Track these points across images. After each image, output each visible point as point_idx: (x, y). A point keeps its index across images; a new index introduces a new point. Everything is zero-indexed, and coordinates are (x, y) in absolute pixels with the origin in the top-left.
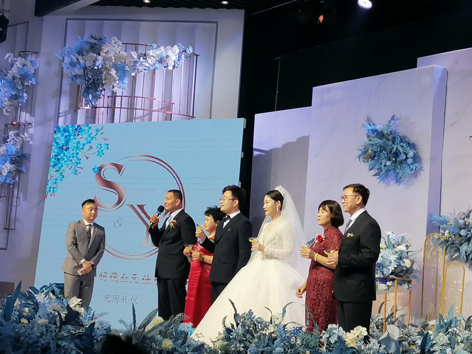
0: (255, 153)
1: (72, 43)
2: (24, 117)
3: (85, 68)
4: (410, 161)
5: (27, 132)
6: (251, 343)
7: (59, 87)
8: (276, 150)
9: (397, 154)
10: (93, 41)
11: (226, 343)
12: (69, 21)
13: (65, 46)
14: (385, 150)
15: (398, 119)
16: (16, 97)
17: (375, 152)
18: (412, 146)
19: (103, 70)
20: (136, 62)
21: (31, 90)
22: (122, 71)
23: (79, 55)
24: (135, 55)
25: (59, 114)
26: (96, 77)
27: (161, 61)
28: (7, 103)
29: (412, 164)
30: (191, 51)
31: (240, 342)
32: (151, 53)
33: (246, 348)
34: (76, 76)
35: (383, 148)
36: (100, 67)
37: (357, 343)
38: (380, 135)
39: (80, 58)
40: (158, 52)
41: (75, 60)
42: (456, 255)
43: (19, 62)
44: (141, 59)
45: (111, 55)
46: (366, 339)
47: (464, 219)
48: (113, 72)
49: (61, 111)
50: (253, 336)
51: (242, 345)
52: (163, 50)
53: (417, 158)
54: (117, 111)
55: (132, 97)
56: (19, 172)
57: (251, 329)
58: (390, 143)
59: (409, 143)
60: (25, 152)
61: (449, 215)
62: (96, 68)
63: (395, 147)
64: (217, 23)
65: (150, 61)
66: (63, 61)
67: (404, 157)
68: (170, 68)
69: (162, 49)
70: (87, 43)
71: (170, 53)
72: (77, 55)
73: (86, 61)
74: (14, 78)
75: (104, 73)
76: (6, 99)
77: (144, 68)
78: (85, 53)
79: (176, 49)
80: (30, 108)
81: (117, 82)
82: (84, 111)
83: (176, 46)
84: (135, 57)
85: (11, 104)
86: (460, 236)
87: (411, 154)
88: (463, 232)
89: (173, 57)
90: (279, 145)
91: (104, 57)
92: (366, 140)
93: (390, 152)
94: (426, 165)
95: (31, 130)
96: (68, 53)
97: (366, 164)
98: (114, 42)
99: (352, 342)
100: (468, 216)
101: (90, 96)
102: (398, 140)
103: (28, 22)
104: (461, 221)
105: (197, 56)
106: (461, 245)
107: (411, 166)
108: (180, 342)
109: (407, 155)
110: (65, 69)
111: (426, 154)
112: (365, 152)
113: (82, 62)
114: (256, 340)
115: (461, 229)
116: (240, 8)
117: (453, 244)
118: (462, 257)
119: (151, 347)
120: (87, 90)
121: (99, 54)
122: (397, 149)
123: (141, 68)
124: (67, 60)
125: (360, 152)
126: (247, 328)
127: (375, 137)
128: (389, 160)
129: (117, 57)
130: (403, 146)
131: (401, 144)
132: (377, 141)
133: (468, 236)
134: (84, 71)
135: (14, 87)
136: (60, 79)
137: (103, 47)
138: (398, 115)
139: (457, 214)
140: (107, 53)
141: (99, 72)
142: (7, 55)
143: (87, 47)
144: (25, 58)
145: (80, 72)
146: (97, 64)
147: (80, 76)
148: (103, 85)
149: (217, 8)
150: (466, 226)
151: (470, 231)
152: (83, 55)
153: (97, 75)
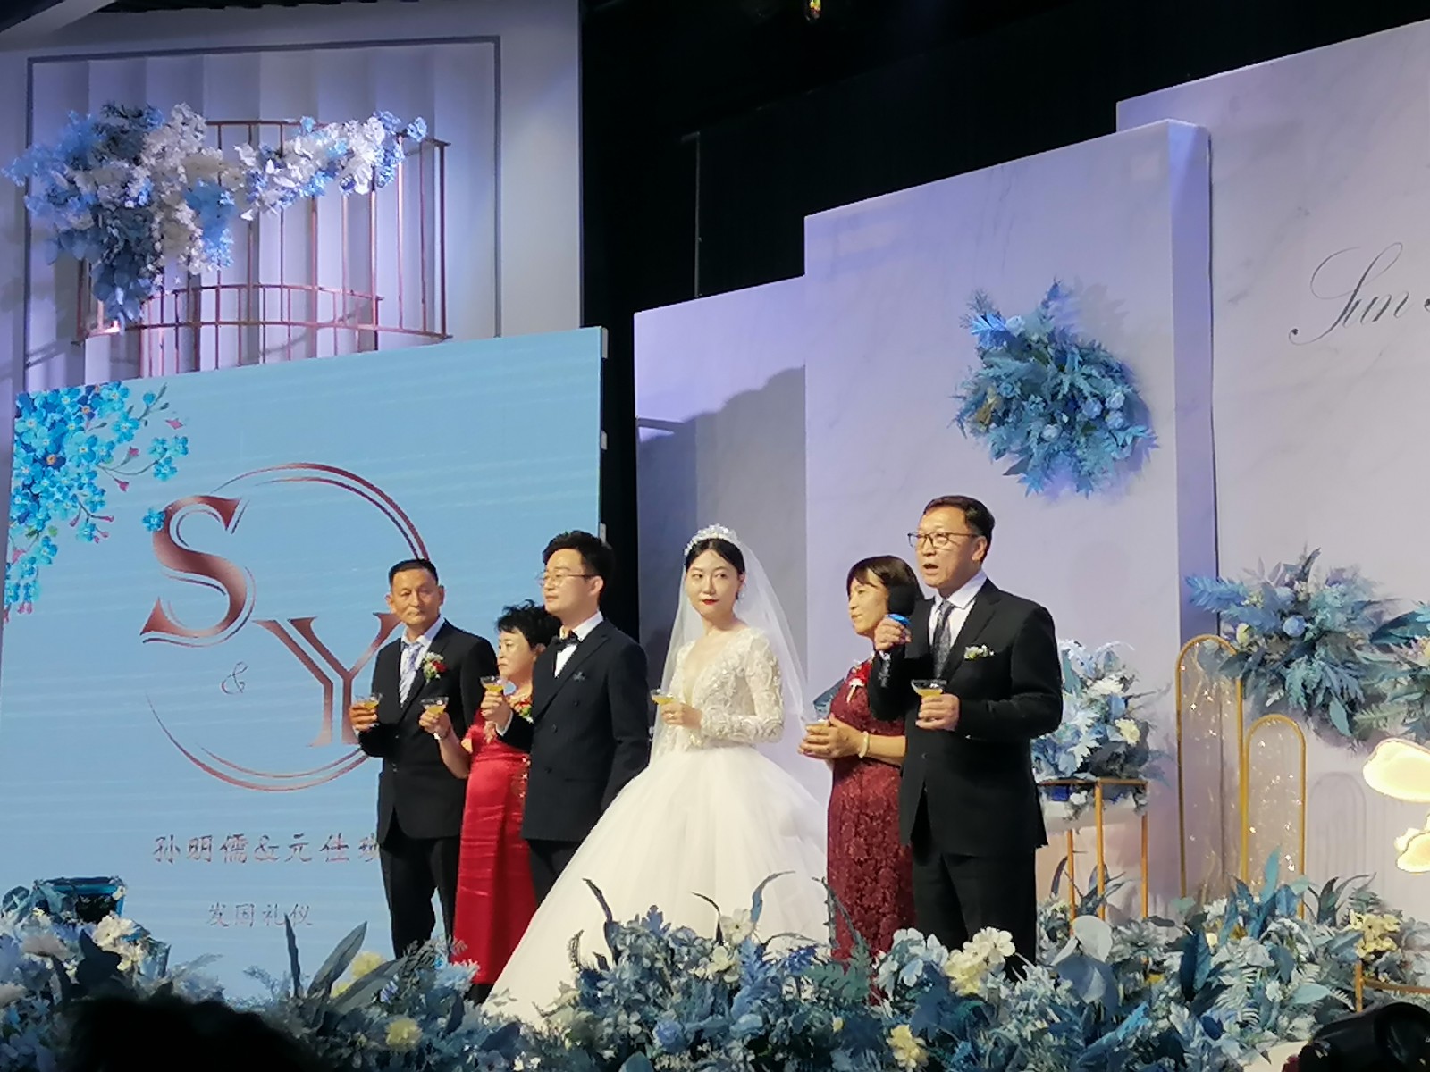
0: (644, 433)
1: (52, 134)
3: (97, 209)
4: (1115, 420)
6: (661, 1008)
7: (21, 275)
8: (707, 417)
9: (1073, 402)
10: (116, 121)
11: (584, 1015)
12: (35, 65)
13: (29, 143)
14: (1037, 391)
15: (1070, 294)
17: (1007, 401)
18: (1118, 373)
19: (151, 209)
20: (254, 178)
22: (211, 207)
23: (76, 168)
24: (248, 157)
25: (26, 356)
26: (133, 235)
27: (331, 169)
29: (1123, 429)
30: (423, 132)
31: (629, 1007)
32: (298, 145)
33: (647, 1023)
34: (70, 235)
35: (1029, 387)
36: (143, 200)
37: (985, 981)
38: (1020, 346)
39: (79, 178)
40: (319, 143)
41: (65, 184)
42: (1275, 697)
44: (270, 165)
45: (175, 160)
46: (1012, 968)
47: (1290, 585)
48: (185, 214)
49: (32, 347)
50: (667, 986)
51: (635, 1017)
52: (335, 135)
53: (1134, 410)
54: (207, 333)
55: (250, 287)
57: (659, 964)
58: (1051, 368)
59: (1107, 366)
61: (1246, 576)
62: (130, 204)
63: (1067, 380)
64: (496, 40)
65: (296, 173)
66: (27, 190)
67: (1097, 409)
68: (362, 189)
69: (333, 131)
70: (98, 128)
71: (357, 143)
72: (67, 170)
73: (98, 185)
75: (157, 219)
77: (281, 194)
78: (92, 162)
79: (376, 129)
81: (200, 243)
82: (106, 342)
83: (373, 120)
84: (249, 162)
86: (1283, 636)
87: (1116, 398)
88: (1291, 626)
89: (369, 155)
90: (715, 404)
91: (152, 168)
92: (977, 365)
93: (1054, 396)
94: (1165, 428)
96: (41, 165)
97: (981, 439)
98: (180, 119)
99: (971, 980)
100: (1303, 576)
101: (120, 294)
102: (1074, 359)
104: (1284, 593)
105: (442, 145)
106: (1287, 665)
107: (1121, 436)
108: (442, 1022)
109: (1103, 402)
110: (34, 214)
111: (1161, 395)
112: (979, 404)
113: (86, 189)
114: (677, 998)
115: (1284, 615)
117: (1263, 663)
118: (1292, 701)
119: (353, 1044)
120: (109, 276)
121: (136, 161)
122: (1072, 385)
123: (270, 195)
124: (39, 187)
125: (962, 405)
126: (646, 962)
127: (1003, 355)
128: (1053, 421)
129: (195, 167)
130: (1089, 376)
131: (1086, 370)
132: (1012, 365)
133: (1309, 635)
134: (96, 219)
136: (22, 247)
137: (148, 139)
138: (1068, 283)
139: (1268, 571)
140: (162, 155)
141: (142, 215)
143: (99, 141)
145: (83, 221)
146: (134, 193)
147: (83, 233)
148: (156, 255)
150: (1299, 607)
151: (1311, 620)
152: (86, 168)
153: (137, 228)
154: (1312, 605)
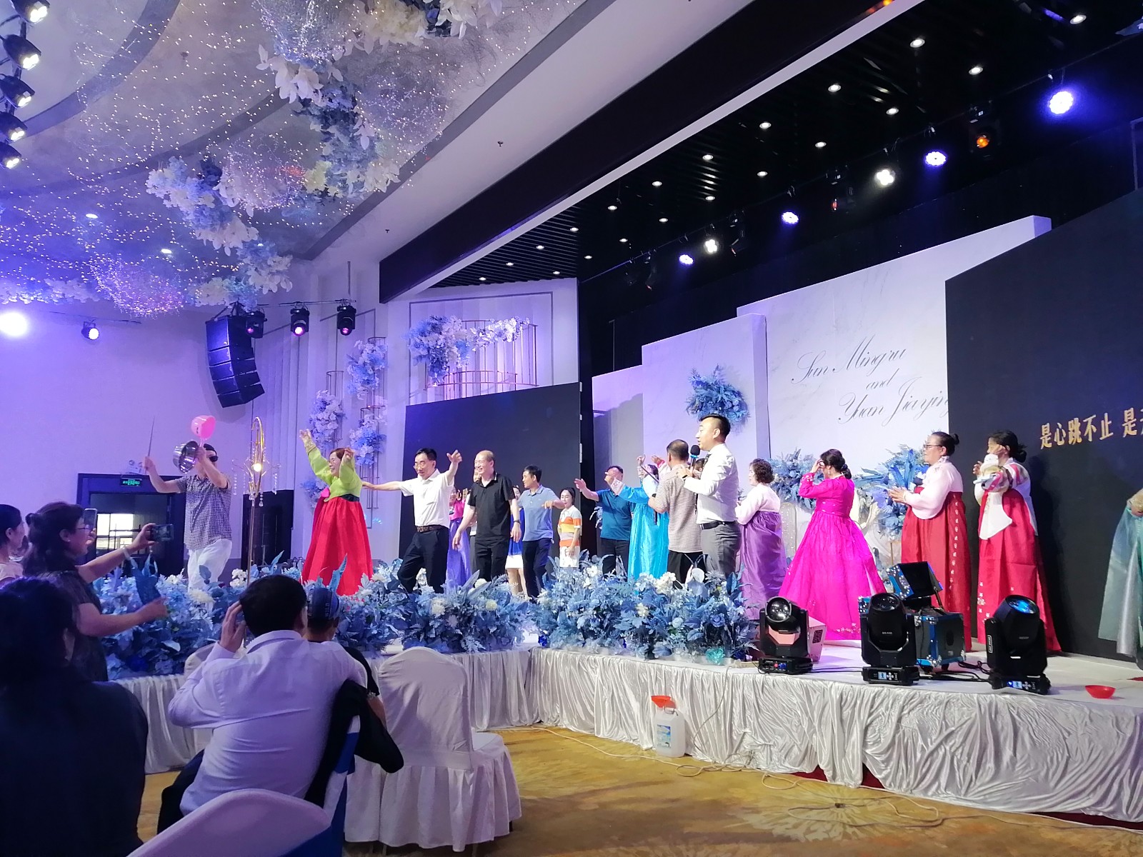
0: (595, 415)
1: (416, 326)
2: (378, 400)
4: (736, 408)
5: (382, 415)
6: (570, 597)
8: (614, 409)
9: (722, 404)
10: (434, 322)
11: (548, 599)
12: (412, 305)
13: (410, 329)
14: (711, 400)
15: (723, 369)
16: (368, 382)
17: (702, 403)
18: (738, 394)
19: (445, 348)
20: (476, 338)
21: (380, 373)
22: (462, 347)
23: (422, 336)
24: (474, 331)
25: (409, 394)
26: (440, 356)
27: (500, 334)
28: (360, 388)
29: (738, 411)
30: (528, 322)
31: (562, 596)
32: (489, 328)
33: (566, 602)
34: (421, 357)
35: (709, 398)
36: (442, 345)
38: (707, 386)
39: (423, 339)
40: (496, 327)
41: (418, 341)
42: (788, 497)
43: (368, 347)
44: (481, 334)
45: (452, 333)
47: (792, 461)
48: (455, 349)
49: (411, 392)
50: (572, 590)
51: (563, 600)
53: (742, 405)
54: (464, 386)
55: (477, 372)
56: (377, 453)
57: (570, 583)
58: (715, 393)
59: (733, 392)
60: (381, 433)
61: (778, 458)
62: (438, 347)
63: (720, 396)
64: (551, 293)
65: (489, 336)
66: (409, 343)
67: (730, 406)
68: (509, 340)
69: (500, 323)
70: (429, 324)
71: (507, 326)
72: (420, 337)
73: (430, 340)
74: (365, 364)
75: (447, 351)
76: (359, 385)
77: (484, 343)
78: (427, 334)
79: (514, 322)
80: (382, 389)
81: (460, 358)
82: (433, 390)
83: (513, 319)
84: (475, 333)
85: (364, 389)
86: (790, 477)
87: (736, 401)
88: (792, 474)
89: (511, 330)
90: (617, 405)
91: (445, 336)
92: (693, 392)
93: (716, 402)
94: (752, 411)
95: (385, 412)
96: (413, 335)
97: (695, 415)
98: (453, 320)
100: (796, 458)
101: (436, 374)
102: (722, 389)
103: (375, 310)
104: (789, 463)
105: (535, 326)
106: (791, 486)
107: (738, 414)
108: (504, 602)
109: (732, 402)
110: (411, 351)
111: (750, 399)
112: (693, 404)
113: (425, 343)
114: (575, 594)
115: (790, 471)
116: (573, 277)
117: (784, 486)
118: (793, 498)
119: (474, 608)
120: (433, 369)
121: (441, 333)
122: (722, 398)
123: (481, 343)
124: (412, 342)
125: (688, 404)
126: (566, 583)
127: (701, 389)
129: (457, 336)
130: (727, 395)
131: (726, 393)
132: (703, 392)
133: (798, 477)
134: (429, 351)
135: (365, 373)
136: (408, 361)
137: (443, 327)
138: (721, 366)
139: (785, 456)
140: (448, 332)
141: (442, 350)
142: (357, 343)
143: (429, 328)
144: (374, 344)
145: (424, 352)
146: (439, 343)
147: (425, 356)
148: (447, 362)
149: (550, 279)
150: (794, 468)
151: (799, 472)
152: (425, 336)
153: (441, 354)
154: (799, 467)
